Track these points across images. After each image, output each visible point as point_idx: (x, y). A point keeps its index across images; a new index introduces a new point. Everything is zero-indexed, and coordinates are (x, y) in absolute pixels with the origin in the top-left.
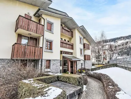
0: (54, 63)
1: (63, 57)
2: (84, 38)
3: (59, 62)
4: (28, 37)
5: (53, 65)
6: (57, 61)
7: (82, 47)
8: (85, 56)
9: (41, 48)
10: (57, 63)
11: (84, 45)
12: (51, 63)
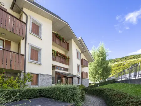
0: (43, 79)
1: (57, 73)
2: (82, 52)
3: (50, 78)
4: (3, 40)
5: (42, 81)
6: (47, 76)
7: (79, 63)
8: (82, 73)
9: (23, 55)
10: (48, 79)
11: (82, 60)
12: (39, 79)
